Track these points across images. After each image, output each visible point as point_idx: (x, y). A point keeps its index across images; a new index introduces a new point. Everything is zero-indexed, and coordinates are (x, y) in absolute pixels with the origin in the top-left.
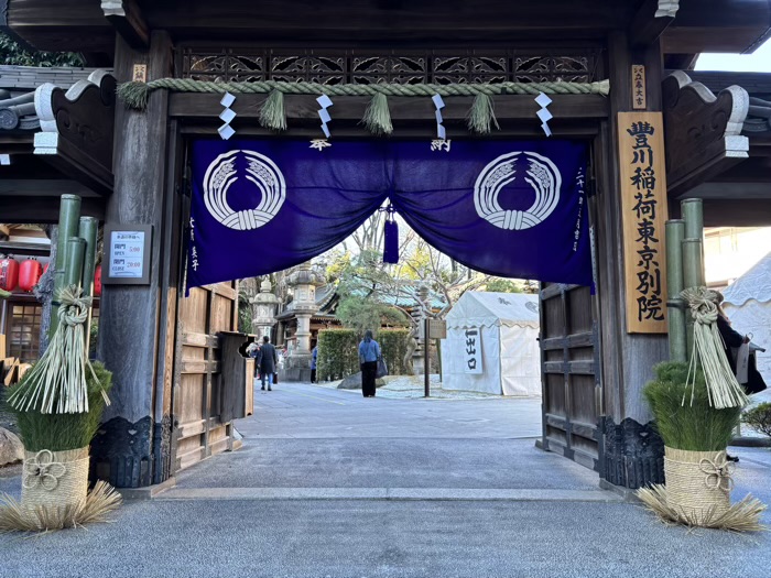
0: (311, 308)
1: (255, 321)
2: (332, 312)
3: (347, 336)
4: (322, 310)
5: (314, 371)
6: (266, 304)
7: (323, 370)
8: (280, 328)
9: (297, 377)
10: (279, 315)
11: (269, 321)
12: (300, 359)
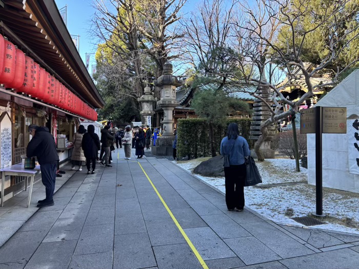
0: (173, 102)
1: (142, 112)
2: (188, 106)
3: (200, 123)
4: (182, 104)
5: (175, 150)
6: (147, 102)
7: (182, 151)
8: (158, 117)
9: (164, 152)
10: (157, 109)
11: (150, 113)
12: (166, 140)
